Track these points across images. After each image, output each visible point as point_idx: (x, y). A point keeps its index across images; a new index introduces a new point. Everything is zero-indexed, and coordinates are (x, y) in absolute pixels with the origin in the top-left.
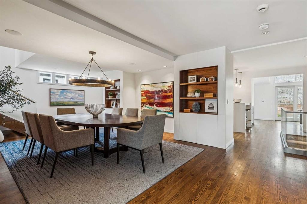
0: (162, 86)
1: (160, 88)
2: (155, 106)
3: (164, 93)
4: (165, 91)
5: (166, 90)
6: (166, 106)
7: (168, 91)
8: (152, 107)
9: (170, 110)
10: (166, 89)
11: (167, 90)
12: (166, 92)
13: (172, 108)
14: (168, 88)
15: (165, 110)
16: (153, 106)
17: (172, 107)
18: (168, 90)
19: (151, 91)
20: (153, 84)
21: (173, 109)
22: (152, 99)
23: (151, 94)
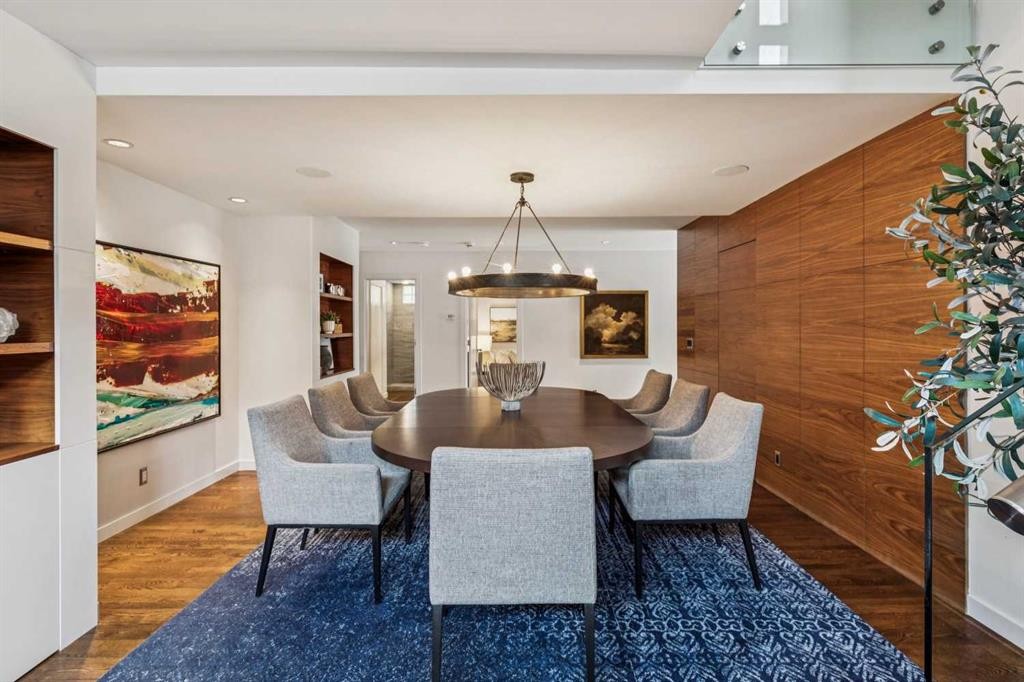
0: (184, 275)
1: (177, 284)
2: (148, 379)
3: (190, 309)
4: (194, 299)
5: (199, 296)
6: (196, 375)
7: (204, 303)
8: (134, 389)
9: (210, 388)
10: (197, 295)
11: (201, 299)
12: (200, 309)
13: (216, 377)
14: (204, 292)
15: (194, 393)
16: (140, 381)
17: (215, 374)
18: (205, 298)
19: (124, 292)
20: (140, 251)
21: (219, 380)
22: (132, 340)
23: (123, 308)
